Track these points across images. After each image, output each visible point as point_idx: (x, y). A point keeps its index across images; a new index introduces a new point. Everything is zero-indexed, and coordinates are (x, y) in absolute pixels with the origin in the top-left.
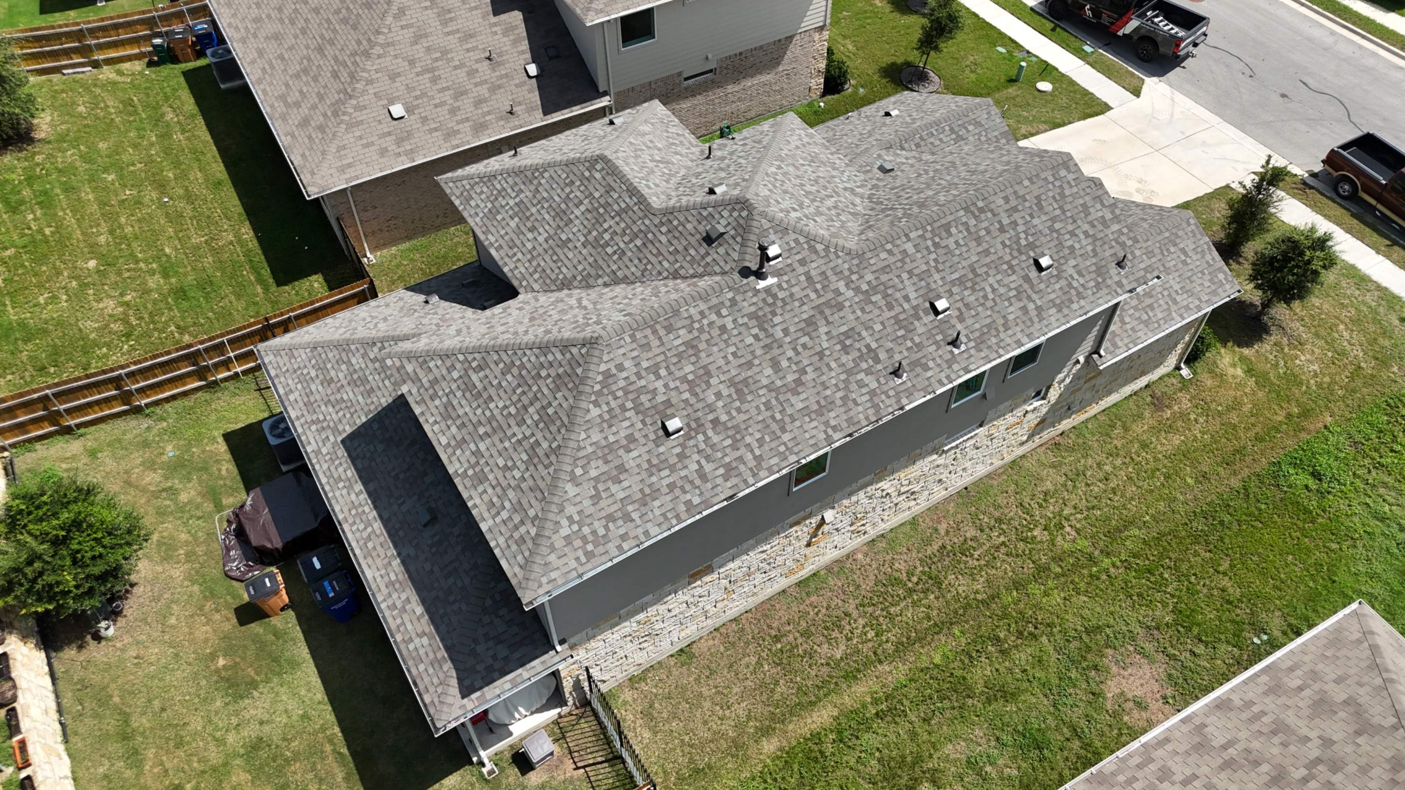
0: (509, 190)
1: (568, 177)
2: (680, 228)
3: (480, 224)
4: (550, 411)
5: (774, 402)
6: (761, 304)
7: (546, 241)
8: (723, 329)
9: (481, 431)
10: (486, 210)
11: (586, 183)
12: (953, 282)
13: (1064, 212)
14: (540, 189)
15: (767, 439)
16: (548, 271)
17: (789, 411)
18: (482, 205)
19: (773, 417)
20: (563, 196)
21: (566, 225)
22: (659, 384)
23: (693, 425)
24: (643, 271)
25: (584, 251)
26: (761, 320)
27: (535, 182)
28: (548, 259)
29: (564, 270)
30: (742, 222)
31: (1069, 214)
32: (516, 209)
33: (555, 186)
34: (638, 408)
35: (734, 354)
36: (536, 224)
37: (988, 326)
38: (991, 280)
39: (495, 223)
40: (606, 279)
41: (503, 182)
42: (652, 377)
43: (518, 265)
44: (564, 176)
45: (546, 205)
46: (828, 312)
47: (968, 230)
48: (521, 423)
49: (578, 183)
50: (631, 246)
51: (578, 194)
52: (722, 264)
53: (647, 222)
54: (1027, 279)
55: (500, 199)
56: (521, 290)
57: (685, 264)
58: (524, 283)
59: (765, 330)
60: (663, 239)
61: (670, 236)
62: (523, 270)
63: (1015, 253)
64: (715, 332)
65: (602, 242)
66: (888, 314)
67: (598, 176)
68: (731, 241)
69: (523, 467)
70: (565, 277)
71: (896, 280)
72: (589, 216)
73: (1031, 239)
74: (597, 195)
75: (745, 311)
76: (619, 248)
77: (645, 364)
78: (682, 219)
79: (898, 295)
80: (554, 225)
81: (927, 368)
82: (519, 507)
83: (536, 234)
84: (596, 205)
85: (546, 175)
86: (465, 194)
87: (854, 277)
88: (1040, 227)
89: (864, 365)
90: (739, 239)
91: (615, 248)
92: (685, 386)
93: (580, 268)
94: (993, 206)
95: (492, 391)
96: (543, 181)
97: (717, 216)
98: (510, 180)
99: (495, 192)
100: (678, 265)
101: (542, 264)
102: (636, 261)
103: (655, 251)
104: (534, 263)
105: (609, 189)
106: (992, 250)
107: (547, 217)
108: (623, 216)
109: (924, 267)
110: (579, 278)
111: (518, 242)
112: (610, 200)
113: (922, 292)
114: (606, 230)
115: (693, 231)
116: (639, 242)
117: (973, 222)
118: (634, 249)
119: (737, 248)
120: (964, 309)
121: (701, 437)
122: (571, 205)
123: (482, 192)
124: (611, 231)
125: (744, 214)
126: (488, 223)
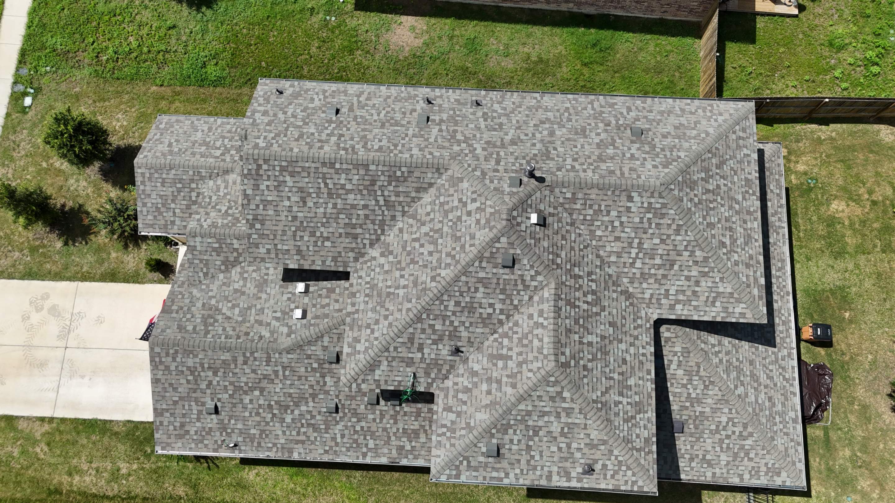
0: (621, 414)
1: (585, 376)
2: (551, 250)
3: (650, 408)
4: (703, 175)
5: (565, 120)
6: (541, 162)
7: (621, 342)
8: (575, 160)
9: (737, 207)
10: (642, 415)
11: (577, 355)
12: (403, 126)
13: (288, 127)
14: (604, 390)
15: (580, 109)
16: (632, 317)
17: (558, 114)
18: (642, 423)
19: (570, 114)
20: (595, 363)
21: (605, 337)
22: (633, 151)
23: (622, 129)
24: (586, 247)
25: (607, 304)
26: (547, 155)
27: (603, 399)
28: (627, 326)
29: (624, 308)
30: (520, 210)
31: (285, 125)
32: (625, 391)
33: (595, 380)
34: (654, 147)
35: (576, 147)
36: (620, 363)
37: (400, 101)
38: (375, 117)
39: (642, 396)
40: (607, 269)
41: (621, 428)
42: (636, 156)
43: (644, 344)
44: (585, 381)
45: (607, 370)
46: (499, 143)
47: (366, 143)
48: (718, 186)
49: (582, 362)
50: (581, 273)
51: (586, 353)
52: (547, 198)
53: (564, 278)
54: (351, 109)
55: (630, 414)
56: (652, 323)
57: (565, 224)
58: (648, 325)
59: (547, 150)
60: (563, 254)
61: (559, 252)
62: (644, 335)
63: (345, 123)
64: (582, 160)
65: (594, 297)
66: (459, 129)
67: (568, 353)
68: (534, 206)
69: (728, 163)
70: (626, 300)
71: (439, 140)
72: (590, 327)
73: (327, 125)
74: (576, 337)
75: (554, 163)
76: (588, 280)
77: (638, 163)
78: (546, 254)
79: (444, 134)
80: (611, 347)
81: (456, 100)
82: (739, 147)
83: (625, 354)
84: (582, 329)
85: (595, 398)
86: (647, 450)
87: (467, 151)
88: (313, 127)
89: (495, 114)
90: (529, 202)
91: (590, 283)
92: (616, 145)
93: (615, 296)
94: (335, 148)
95: (723, 221)
96: (599, 394)
97: (528, 232)
98: (617, 424)
99: (630, 424)
100: (568, 228)
101: (632, 326)
102: (585, 259)
103: (573, 252)
104: (636, 333)
105: (569, 331)
106: (359, 130)
107: (612, 360)
108: (572, 300)
109: (414, 139)
110: (619, 289)
111: (637, 361)
112: (573, 323)
113: (428, 129)
114: (587, 303)
115: (546, 238)
116: (576, 269)
117: (357, 146)
118: (581, 268)
119: (534, 198)
120: (408, 113)
121: (621, 122)
122: (595, 350)
123: (638, 436)
124: (585, 299)
125: (515, 213)
126: (645, 400)
